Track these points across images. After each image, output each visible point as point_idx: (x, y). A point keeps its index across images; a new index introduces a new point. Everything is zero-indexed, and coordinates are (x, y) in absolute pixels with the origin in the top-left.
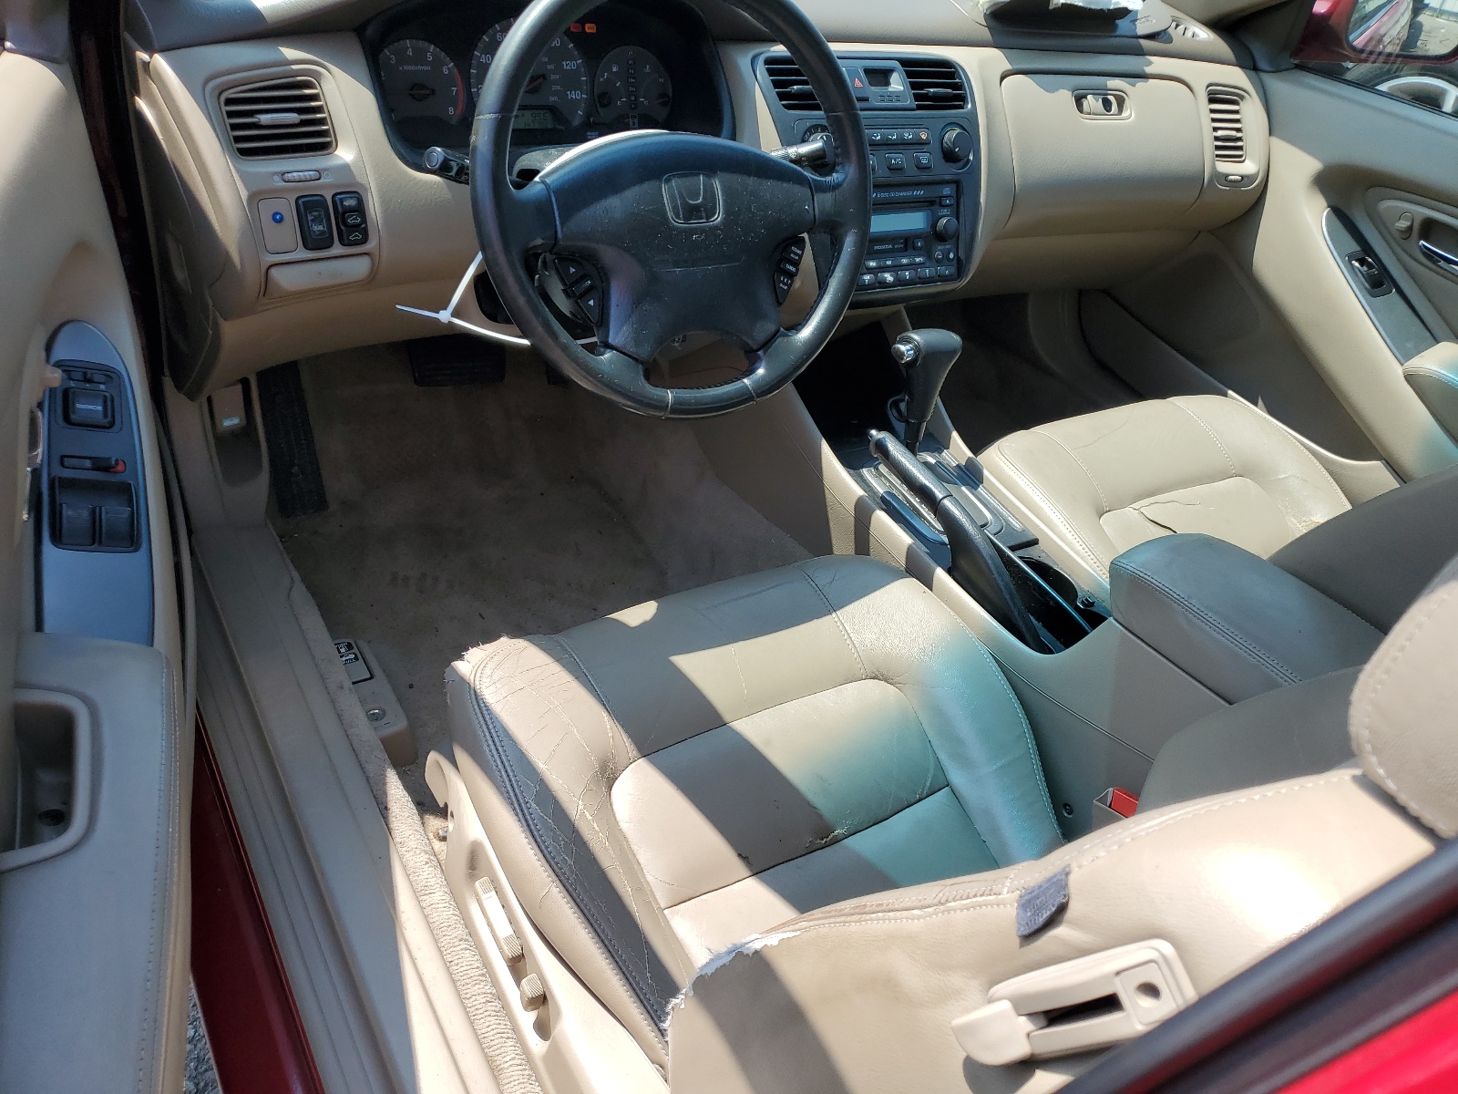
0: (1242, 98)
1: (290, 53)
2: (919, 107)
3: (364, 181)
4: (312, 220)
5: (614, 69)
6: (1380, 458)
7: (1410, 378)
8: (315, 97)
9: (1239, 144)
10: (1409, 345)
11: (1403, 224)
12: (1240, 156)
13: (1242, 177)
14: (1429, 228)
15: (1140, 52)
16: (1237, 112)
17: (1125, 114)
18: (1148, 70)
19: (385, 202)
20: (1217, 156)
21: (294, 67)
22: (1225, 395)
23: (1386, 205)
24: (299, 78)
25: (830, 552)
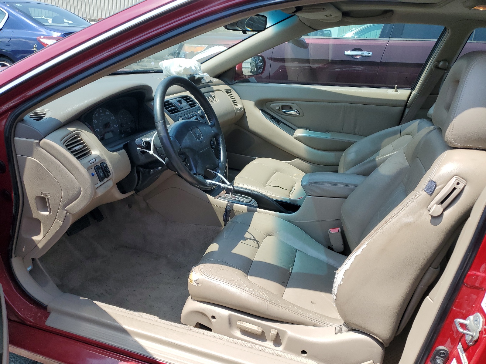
0: (231, 91)
1: (71, 129)
2: (192, 107)
3: (104, 158)
4: (100, 172)
5: (121, 117)
6: (297, 158)
7: (296, 138)
8: (81, 140)
9: (236, 101)
10: (291, 132)
11: (278, 108)
12: (237, 104)
13: (240, 108)
14: (283, 107)
15: (209, 86)
16: (231, 95)
17: (217, 100)
18: (214, 89)
19: (111, 162)
20: (235, 105)
21: (73, 133)
22: (256, 159)
23: (272, 105)
24: (76, 136)
25: (235, 215)
